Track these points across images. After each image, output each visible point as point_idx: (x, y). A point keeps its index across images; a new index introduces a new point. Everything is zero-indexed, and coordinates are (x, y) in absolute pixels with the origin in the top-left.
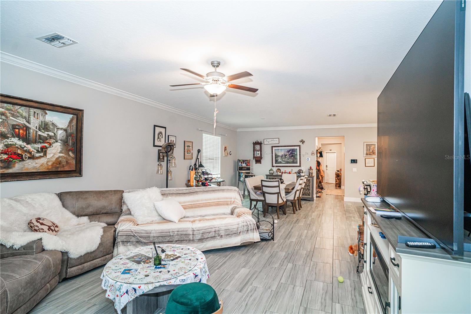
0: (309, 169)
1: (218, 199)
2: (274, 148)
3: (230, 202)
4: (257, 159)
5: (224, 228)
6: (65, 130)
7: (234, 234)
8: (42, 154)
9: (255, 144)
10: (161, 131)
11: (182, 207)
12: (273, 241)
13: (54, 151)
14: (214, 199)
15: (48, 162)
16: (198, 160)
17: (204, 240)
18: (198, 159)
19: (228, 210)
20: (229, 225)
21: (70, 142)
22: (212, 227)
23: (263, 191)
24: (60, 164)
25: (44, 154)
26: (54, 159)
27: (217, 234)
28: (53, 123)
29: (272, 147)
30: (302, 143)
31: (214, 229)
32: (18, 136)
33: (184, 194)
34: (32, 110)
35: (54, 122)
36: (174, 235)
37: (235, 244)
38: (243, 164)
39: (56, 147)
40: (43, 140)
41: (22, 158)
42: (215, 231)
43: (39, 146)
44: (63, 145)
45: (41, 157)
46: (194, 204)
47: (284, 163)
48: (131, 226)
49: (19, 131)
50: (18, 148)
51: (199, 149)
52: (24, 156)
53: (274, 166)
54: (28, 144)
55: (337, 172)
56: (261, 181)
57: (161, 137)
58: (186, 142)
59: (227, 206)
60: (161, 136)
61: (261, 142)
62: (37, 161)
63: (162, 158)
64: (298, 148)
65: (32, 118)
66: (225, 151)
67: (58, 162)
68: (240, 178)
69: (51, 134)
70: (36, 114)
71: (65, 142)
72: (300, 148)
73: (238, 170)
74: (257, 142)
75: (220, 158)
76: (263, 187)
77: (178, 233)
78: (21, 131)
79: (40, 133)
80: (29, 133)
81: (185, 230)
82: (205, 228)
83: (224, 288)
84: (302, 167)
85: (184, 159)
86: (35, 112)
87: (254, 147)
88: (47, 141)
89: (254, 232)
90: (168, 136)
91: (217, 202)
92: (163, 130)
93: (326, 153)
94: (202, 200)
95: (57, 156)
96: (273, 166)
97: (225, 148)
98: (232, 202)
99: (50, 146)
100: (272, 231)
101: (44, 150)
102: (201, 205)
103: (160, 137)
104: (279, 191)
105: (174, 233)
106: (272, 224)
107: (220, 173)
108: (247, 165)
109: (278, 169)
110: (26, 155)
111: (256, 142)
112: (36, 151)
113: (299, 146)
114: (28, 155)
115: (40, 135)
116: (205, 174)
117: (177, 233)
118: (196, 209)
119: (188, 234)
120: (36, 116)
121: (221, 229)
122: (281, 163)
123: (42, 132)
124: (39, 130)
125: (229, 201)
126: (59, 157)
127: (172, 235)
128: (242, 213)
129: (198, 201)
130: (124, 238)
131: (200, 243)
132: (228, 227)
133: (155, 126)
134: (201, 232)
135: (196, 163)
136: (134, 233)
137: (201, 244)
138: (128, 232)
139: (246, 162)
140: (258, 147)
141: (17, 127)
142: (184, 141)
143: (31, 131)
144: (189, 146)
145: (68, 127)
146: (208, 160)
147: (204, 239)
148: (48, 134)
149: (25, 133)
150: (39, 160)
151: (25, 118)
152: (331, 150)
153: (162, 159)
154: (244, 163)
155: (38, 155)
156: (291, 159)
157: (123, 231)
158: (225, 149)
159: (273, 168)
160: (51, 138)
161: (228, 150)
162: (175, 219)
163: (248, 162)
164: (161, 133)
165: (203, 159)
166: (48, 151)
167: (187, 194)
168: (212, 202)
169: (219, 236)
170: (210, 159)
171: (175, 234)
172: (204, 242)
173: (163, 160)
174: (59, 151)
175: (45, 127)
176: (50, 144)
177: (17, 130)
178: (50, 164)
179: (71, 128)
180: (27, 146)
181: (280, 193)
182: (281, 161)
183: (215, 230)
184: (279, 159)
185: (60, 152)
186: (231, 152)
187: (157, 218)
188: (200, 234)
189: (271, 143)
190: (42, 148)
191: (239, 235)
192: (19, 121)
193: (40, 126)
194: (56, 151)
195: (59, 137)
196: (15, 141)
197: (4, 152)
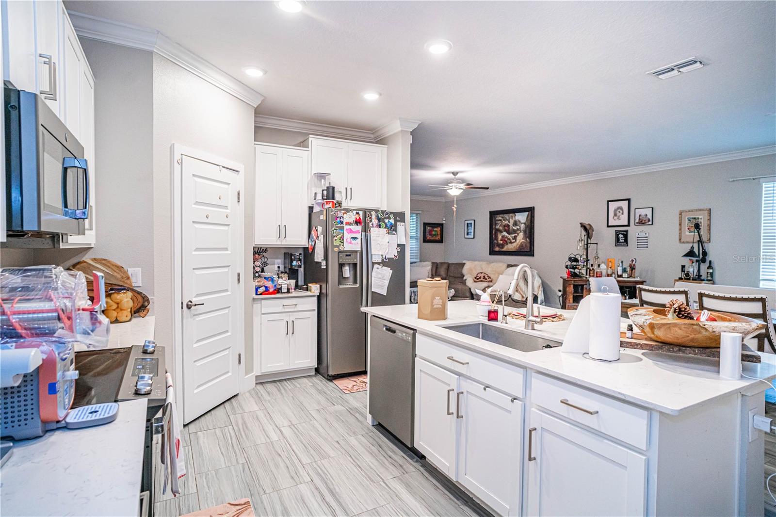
6: (525, 224)
8: (514, 241)
10: (620, 205)
18: (699, 243)
21: (528, 232)
32: (505, 231)
34: (511, 215)
35: (520, 220)
40: (515, 231)
43: (513, 235)
45: (514, 242)
57: (621, 214)
60: (621, 212)
62: (513, 244)
65: (511, 219)
67: (521, 245)
69: (518, 227)
71: (525, 232)
79: (514, 228)
90: (635, 210)
95: (521, 241)
101: (515, 238)
103: (618, 214)
110: (509, 241)
115: (514, 229)
126: (523, 242)
133: (609, 202)
142: (680, 212)
144: (696, 218)
151: (508, 220)
153: (623, 242)
164: (619, 208)
173: (625, 243)
175: (515, 224)
176: (518, 234)
178: (518, 246)
185: (523, 239)
193: (514, 224)
194: (521, 238)
195: (522, 229)
196: (505, 234)
197: (501, 240)
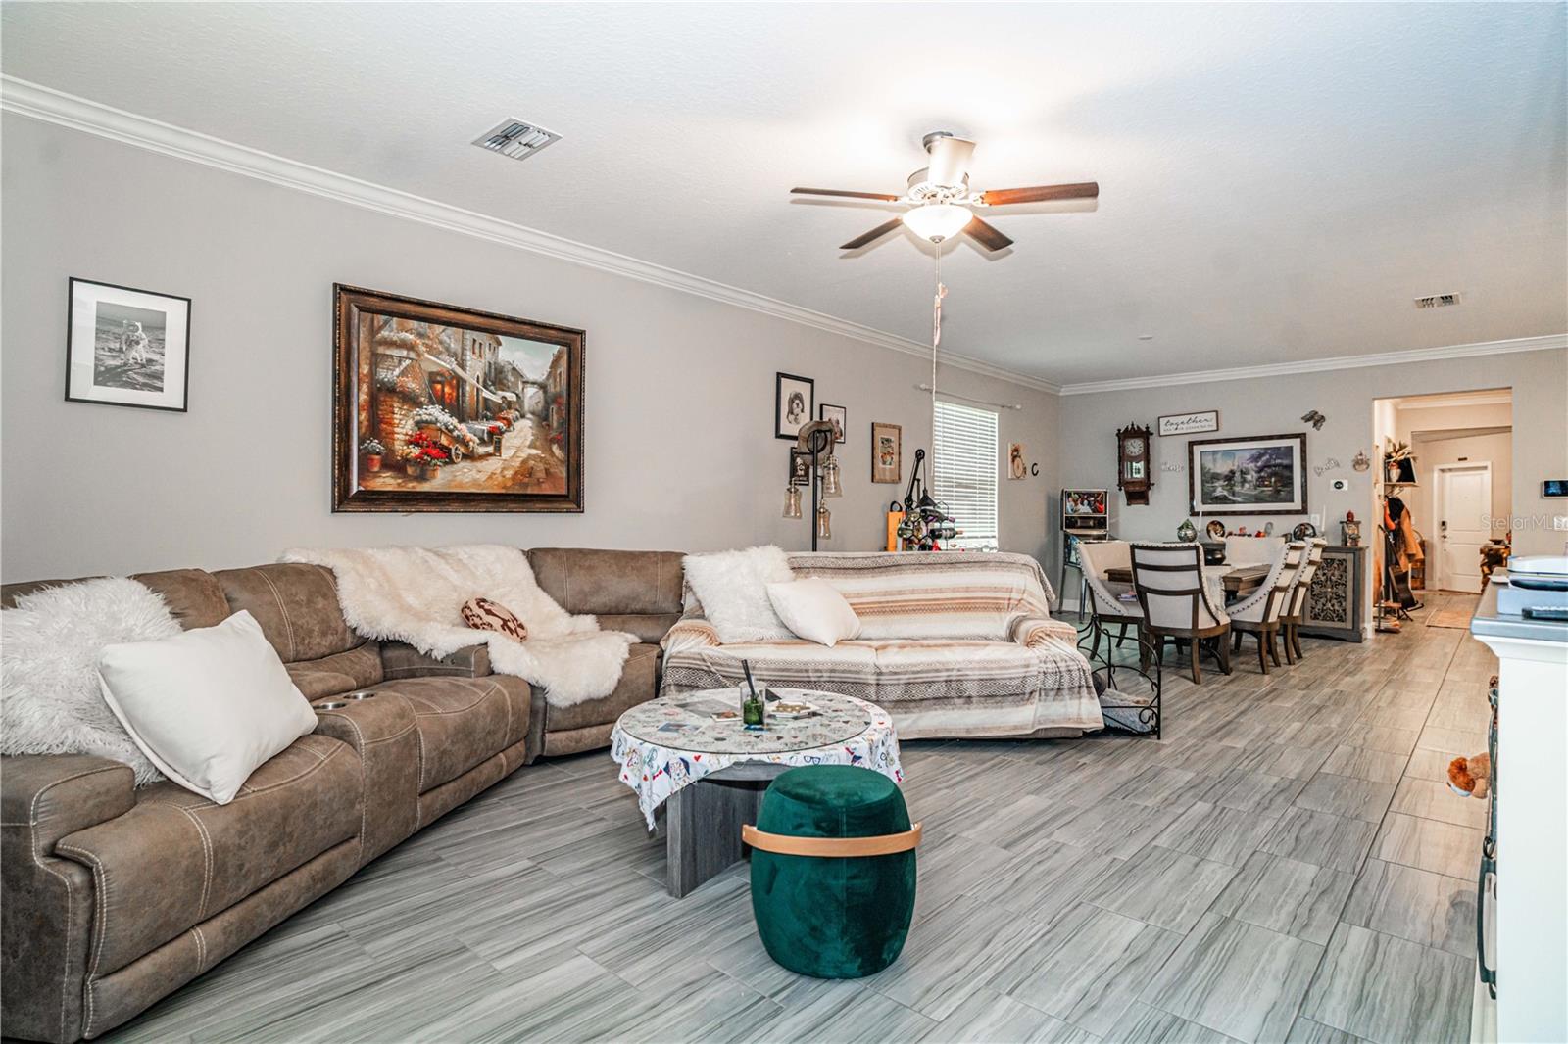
0: (1341, 522)
1: (967, 589)
2: (1197, 449)
3: (1007, 602)
4: (1131, 489)
5: (977, 672)
7: (1011, 695)
8: (490, 449)
9: (1125, 435)
10: (798, 391)
11: (850, 608)
12: (1159, 738)
13: (517, 442)
14: (954, 590)
15: (503, 469)
16: (919, 484)
17: (913, 704)
18: (916, 482)
19: (1000, 624)
20: (993, 666)
21: (554, 420)
22: (938, 666)
23: (1140, 583)
24: (531, 475)
25: (495, 448)
26: (517, 463)
27: (952, 692)
28: (514, 369)
29: (1191, 444)
30: (1315, 425)
31: (943, 675)
32: (439, 400)
33: (858, 571)
34: (470, 335)
35: (517, 364)
36: (819, 681)
37: (1016, 727)
38: (1080, 506)
39: (521, 430)
40: (491, 411)
41: (449, 456)
42: (946, 681)
43: (484, 426)
44: (537, 426)
45: (489, 455)
46: (888, 602)
47: (1239, 503)
48: (701, 646)
49: (443, 390)
50: (442, 431)
51: (919, 450)
52: (453, 451)
53: (1197, 514)
54: (461, 421)
55: (1491, 544)
56: (1129, 548)
57: (799, 410)
58: (877, 429)
59: (995, 615)
60: (800, 405)
61: (1147, 428)
62: (480, 465)
63: (802, 473)
64: (1296, 443)
65: (469, 355)
66: (1013, 461)
67: (526, 471)
68: (1070, 554)
69: (511, 396)
70: (477, 345)
71: (542, 418)
72: (1304, 444)
73: (1062, 528)
74: (1133, 428)
75: (996, 484)
76: (1139, 571)
77: (833, 674)
78: (447, 389)
79: (486, 394)
80: (463, 394)
81: (852, 669)
82: (915, 669)
83: (956, 833)
84: (1313, 516)
85: (873, 481)
86: (475, 341)
87: (1121, 448)
88: (503, 415)
89: (1080, 698)
90: (822, 406)
91: (962, 599)
92: (804, 389)
93: (1443, 471)
94: (913, 592)
95: (524, 455)
96: (1194, 514)
97: (1016, 450)
98: (1012, 602)
99: (508, 427)
100: (1156, 703)
101: (494, 438)
102: (911, 606)
103: (797, 411)
104: (1198, 586)
105: (820, 674)
106: (1154, 683)
107: (996, 534)
108: (1094, 512)
109: (1213, 523)
110: (457, 450)
111: (1130, 427)
112: (478, 441)
113: (1302, 437)
114: (462, 449)
115: (485, 400)
116: (931, 518)
117: (828, 674)
118: (896, 617)
119: (862, 681)
120: (477, 350)
121: (967, 675)
122: (1223, 500)
123: (491, 391)
124: (485, 387)
125: (1004, 599)
126: (530, 457)
127: (813, 679)
128: (1040, 634)
129: (900, 592)
130: (681, 676)
131: (898, 713)
132: (993, 672)
133: (780, 376)
134: (904, 678)
135: (911, 495)
136: (709, 664)
137: (903, 716)
138: (694, 659)
139: (1092, 499)
140: (1135, 447)
141: (439, 378)
142: (873, 424)
143: (468, 388)
144: (888, 440)
145: (548, 378)
146: (954, 489)
147: (911, 701)
148: (504, 397)
149: (454, 394)
150: (485, 463)
151: (454, 355)
152: (1465, 459)
153: (801, 476)
154: (1082, 504)
155: (481, 450)
156: (1266, 486)
157: (681, 655)
158: (1016, 454)
159: (1193, 520)
160: (509, 408)
161: (1026, 459)
162: (826, 633)
163: (1099, 499)
164: (798, 396)
165: (936, 483)
166: (503, 441)
167: (866, 571)
168: (947, 599)
169: (960, 697)
170: (959, 485)
171: (822, 679)
172: (912, 712)
173: (805, 479)
174: (528, 443)
175: (496, 377)
176: (509, 423)
177: (439, 386)
178: (509, 474)
179: (555, 380)
180: (459, 426)
181: (1201, 590)
182: (1225, 493)
183: (949, 676)
184: (1220, 489)
185: (532, 446)
186: (1035, 464)
187: (774, 632)
188: (898, 684)
189: (1184, 429)
190: (492, 432)
191: (1028, 700)
192: (443, 363)
193: (487, 376)
194: (521, 440)
195: (528, 405)
196: (435, 413)
197: (414, 441)
